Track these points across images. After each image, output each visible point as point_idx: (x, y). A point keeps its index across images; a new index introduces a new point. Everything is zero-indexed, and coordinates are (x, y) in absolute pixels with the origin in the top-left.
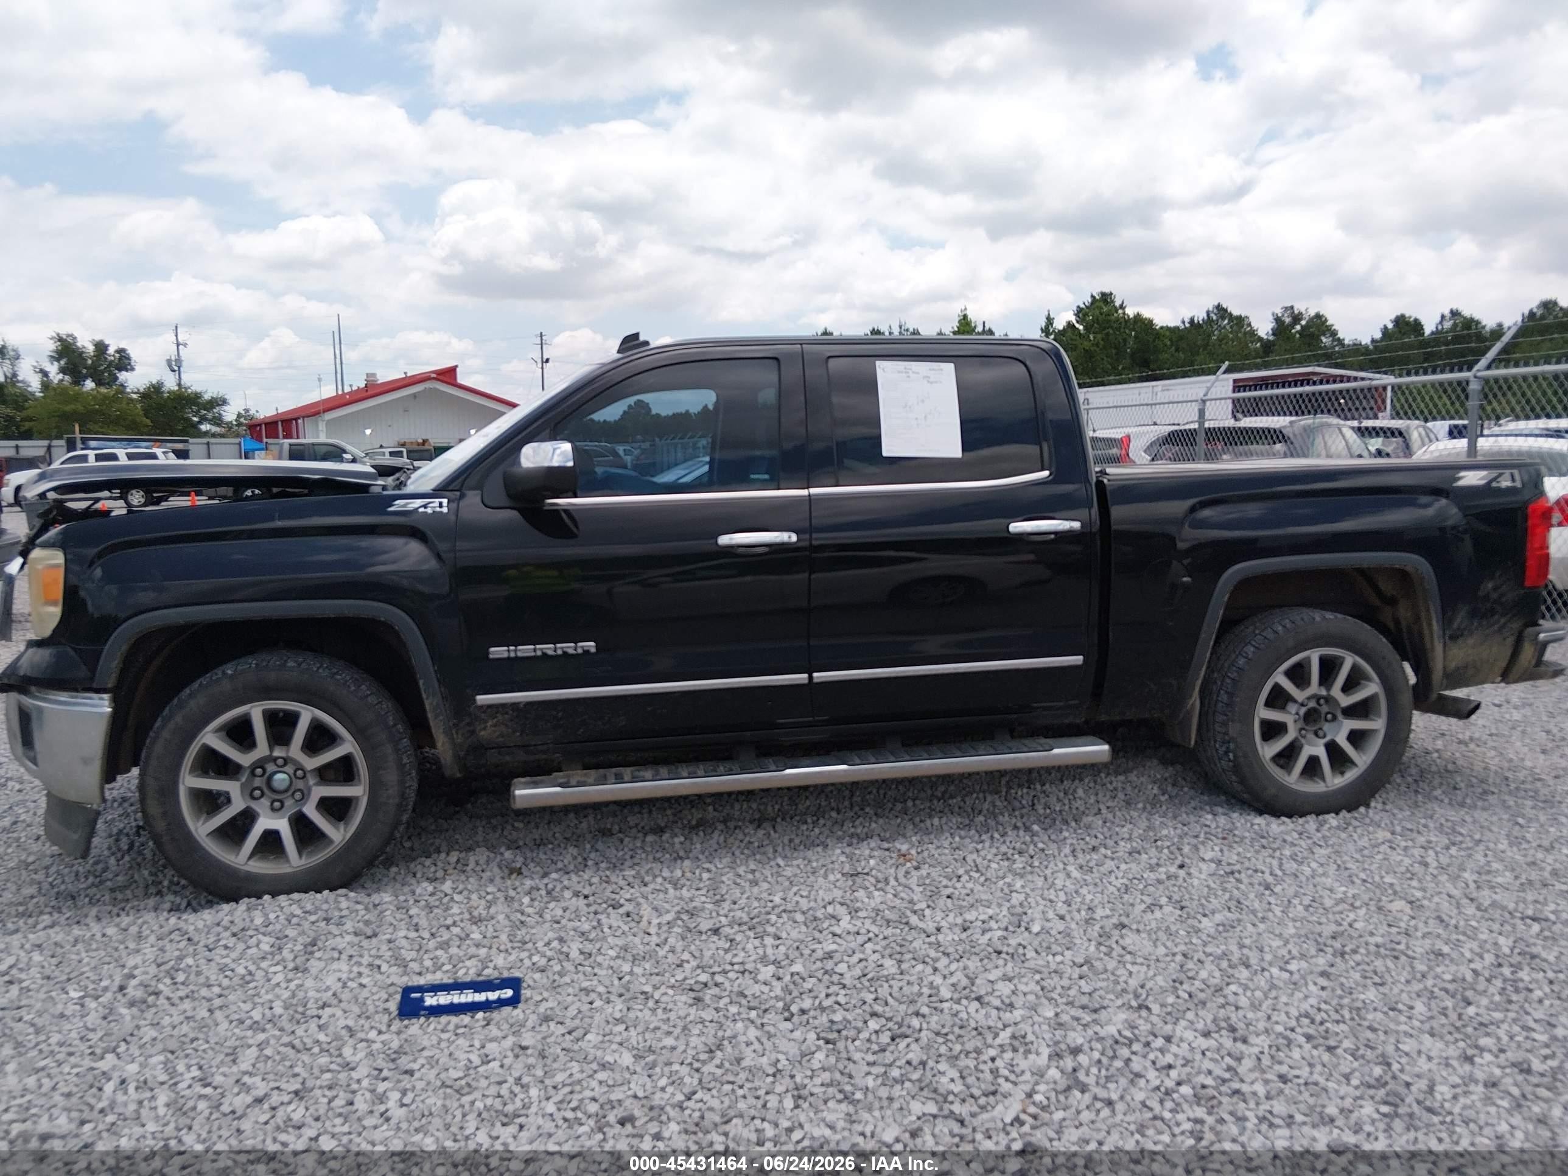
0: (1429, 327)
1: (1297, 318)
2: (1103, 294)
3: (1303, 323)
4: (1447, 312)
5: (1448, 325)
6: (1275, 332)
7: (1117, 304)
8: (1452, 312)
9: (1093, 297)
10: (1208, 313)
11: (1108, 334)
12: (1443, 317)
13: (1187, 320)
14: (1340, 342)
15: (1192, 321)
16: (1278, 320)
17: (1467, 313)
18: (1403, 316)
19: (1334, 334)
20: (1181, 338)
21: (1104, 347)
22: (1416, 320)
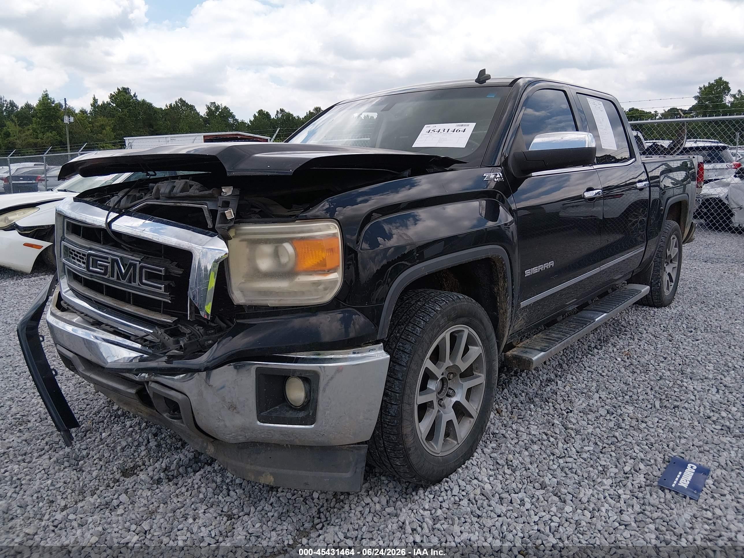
0: (273, 116)
1: (217, 108)
2: (124, 89)
3: (220, 110)
4: (279, 110)
5: (280, 116)
6: (208, 114)
7: (132, 94)
8: (281, 109)
9: (118, 89)
10: (176, 102)
11: (130, 109)
12: (277, 112)
13: (168, 105)
14: (237, 120)
15: (171, 105)
16: (208, 108)
17: (287, 111)
18: (262, 110)
19: (233, 117)
20: (167, 114)
21: (129, 117)
22: (267, 112)
